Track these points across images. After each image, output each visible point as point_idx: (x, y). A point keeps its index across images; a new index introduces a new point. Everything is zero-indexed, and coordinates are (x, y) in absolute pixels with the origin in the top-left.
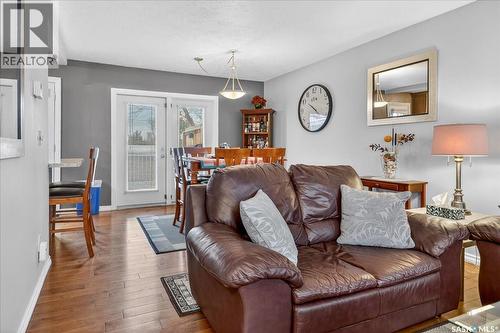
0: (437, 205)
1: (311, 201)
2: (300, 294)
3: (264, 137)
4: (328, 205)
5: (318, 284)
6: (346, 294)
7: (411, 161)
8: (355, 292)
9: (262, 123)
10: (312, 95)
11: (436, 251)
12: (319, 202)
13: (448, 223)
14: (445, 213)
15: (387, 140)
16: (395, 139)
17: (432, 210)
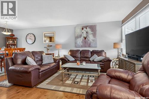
0: (56, 56)
1: (37, 58)
2: (40, 71)
3: (14, 45)
4: (40, 58)
5: (42, 69)
6: (47, 70)
7: (52, 50)
8: (48, 69)
9: (13, 41)
10: (30, 36)
11: (57, 62)
12: (39, 58)
13: (58, 58)
14: (57, 57)
15: (48, 46)
16: (49, 46)
17: (56, 57)
